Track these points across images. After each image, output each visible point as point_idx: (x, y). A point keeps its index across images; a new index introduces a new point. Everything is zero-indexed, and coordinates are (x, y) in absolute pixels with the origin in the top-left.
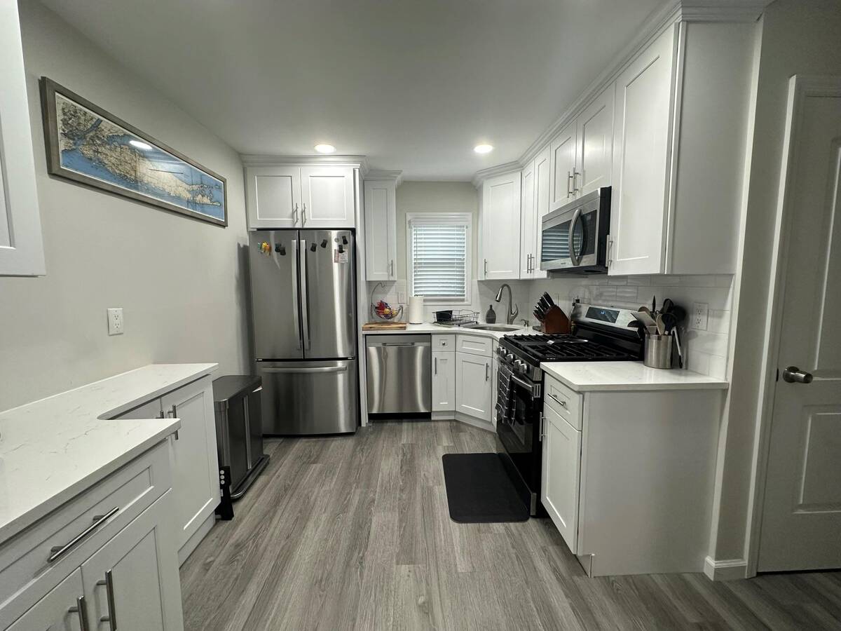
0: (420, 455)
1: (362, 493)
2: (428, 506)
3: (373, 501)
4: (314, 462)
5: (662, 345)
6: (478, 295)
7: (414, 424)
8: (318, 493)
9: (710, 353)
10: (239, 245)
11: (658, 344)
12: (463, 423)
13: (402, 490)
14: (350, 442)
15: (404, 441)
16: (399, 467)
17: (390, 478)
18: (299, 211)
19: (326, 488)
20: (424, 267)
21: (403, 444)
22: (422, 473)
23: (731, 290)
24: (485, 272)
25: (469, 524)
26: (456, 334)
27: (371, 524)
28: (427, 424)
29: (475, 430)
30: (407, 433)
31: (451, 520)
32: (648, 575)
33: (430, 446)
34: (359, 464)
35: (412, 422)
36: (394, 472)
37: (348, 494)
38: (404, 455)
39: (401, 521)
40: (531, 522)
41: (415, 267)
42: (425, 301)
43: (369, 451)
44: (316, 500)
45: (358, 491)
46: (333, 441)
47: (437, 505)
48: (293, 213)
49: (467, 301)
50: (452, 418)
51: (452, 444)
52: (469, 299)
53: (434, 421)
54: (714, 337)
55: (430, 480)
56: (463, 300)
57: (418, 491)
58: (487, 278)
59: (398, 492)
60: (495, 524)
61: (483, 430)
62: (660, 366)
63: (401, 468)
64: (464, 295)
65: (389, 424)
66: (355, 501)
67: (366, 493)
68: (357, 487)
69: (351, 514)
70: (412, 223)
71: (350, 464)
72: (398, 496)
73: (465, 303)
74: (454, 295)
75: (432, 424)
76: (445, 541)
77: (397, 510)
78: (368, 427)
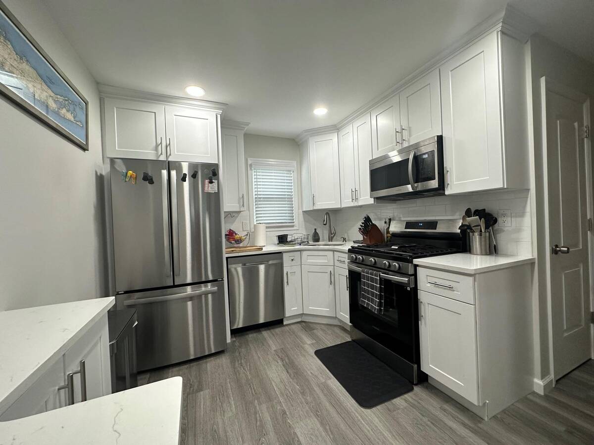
0: (295, 356)
1: (267, 408)
2: (335, 401)
3: (285, 413)
4: (200, 389)
5: (483, 239)
6: (303, 222)
7: (272, 330)
8: (224, 423)
9: (517, 241)
10: (96, 172)
11: (480, 239)
12: (311, 323)
13: (303, 393)
14: (224, 360)
15: (274, 348)
16: (285, 372)
17: (285, 386)
18: (164, 144)
19: (229, 414)
20: (263, 201)
21: (275, 351)
22: (309, 372)
23: (529, 198)
24: (314, 204)
25: (377, 407)
26: (300, 251)
27: (298, 438)
28: (283, 328)
29: (323, 326)
30: (271, 339)
31: (363, 409)
32: (512, 405)
33: (299, 347)
34: (247, 380)
35: (269, 329)
36: (284, 377)
37: (256, 413)
38: (282, 360)
39: (322, 424)
40: (417, 389)
41: (256, 201)
42: (267, 228)
43: (248, 364)
44: (226, 432)
45: (264, 407)
46: (206, 362)
47: (342, 398)
48: (157, 146)
49: (296, 226)
50: (299, 320)
51: (314, 341)
52: (297, 225)
53: (287, 325)
54: (519, 230)
55: (319, 376)
56: (293, 226)
57: (316, 389)
58: (315, 208)
59: (300, 396)
60: (395, 400)
61: (327, 325)
62: (484, 254)
63: (288, 372)
64: (294, 222)
65: (250, 336)
66: (267, 417)
67: (273, 407)
68: (260, 404)
69: (272, 435)
70: (253, 166)
71: (238, 381)
72: (303, 400)
73: (295, 228)
74: (286, 223)
75: (287, 328)
76: (372, 430)
77: (312, 414)
78: (233, 342)
